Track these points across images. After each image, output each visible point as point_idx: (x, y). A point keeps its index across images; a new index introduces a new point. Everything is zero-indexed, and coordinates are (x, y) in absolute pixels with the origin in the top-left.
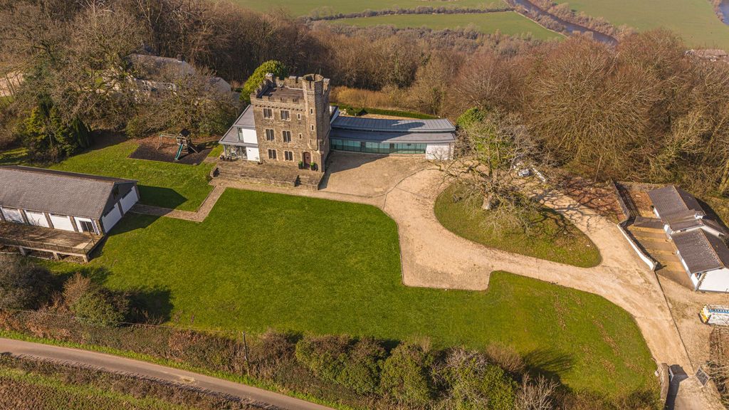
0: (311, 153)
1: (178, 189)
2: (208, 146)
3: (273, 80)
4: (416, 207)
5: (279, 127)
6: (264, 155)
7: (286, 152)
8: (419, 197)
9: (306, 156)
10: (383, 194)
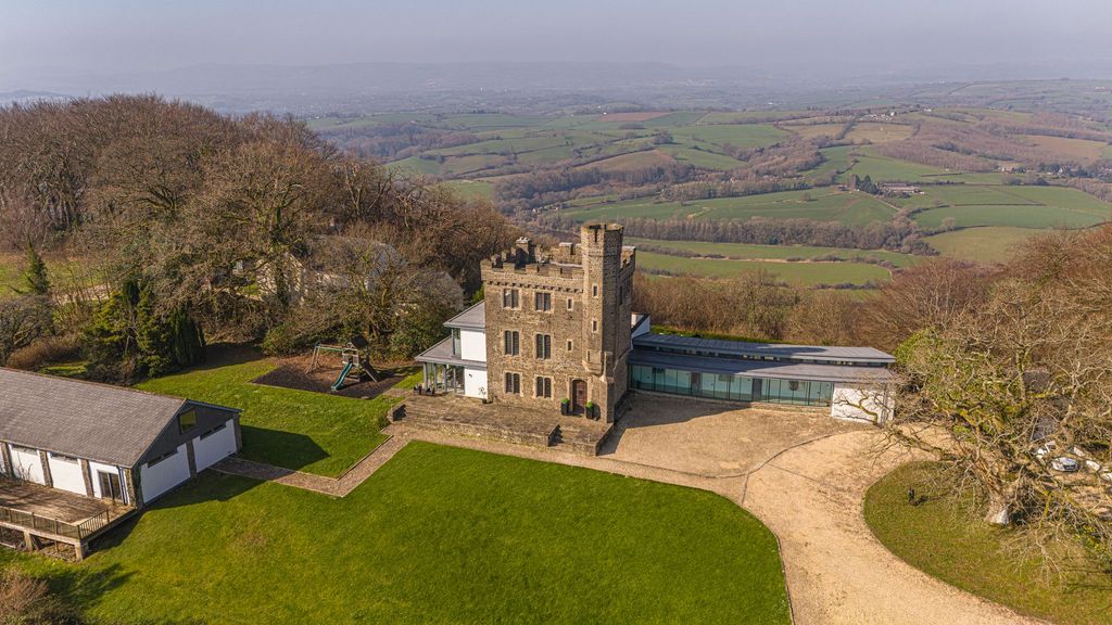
0: (589, 382)
1: (318, 438)
2: (400, 372)
3: (529, 249)
4: (818, 505)
5: (530, 325)
6: (496, 385)
7: (539, 379)
8: (827, 488)
9: (578, 386)
10: (740, 474)
